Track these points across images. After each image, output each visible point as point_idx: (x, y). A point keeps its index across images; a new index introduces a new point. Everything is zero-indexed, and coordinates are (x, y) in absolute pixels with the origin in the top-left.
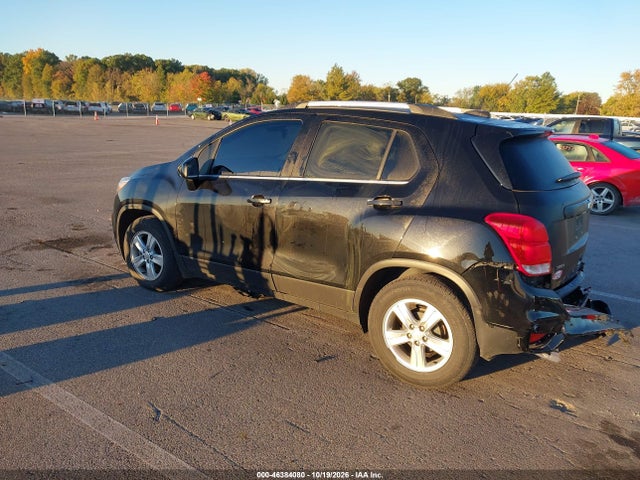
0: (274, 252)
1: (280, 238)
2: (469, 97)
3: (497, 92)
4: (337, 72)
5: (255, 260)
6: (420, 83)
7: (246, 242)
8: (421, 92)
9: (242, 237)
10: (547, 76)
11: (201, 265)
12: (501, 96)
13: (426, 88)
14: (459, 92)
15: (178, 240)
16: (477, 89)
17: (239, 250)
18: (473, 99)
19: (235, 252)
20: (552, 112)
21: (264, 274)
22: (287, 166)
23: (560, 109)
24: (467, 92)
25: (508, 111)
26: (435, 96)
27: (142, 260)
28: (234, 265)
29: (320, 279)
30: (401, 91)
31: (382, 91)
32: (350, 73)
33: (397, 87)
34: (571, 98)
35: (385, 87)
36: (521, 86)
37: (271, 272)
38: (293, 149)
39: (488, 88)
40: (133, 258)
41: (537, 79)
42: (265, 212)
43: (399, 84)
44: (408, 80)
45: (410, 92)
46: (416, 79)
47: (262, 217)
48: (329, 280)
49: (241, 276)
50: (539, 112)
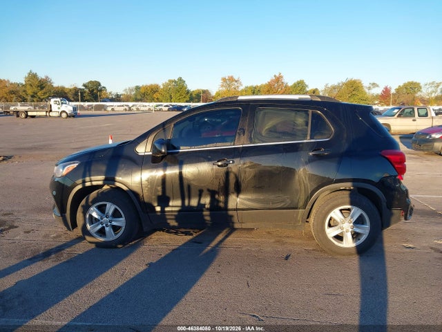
0: (238, 196)
1: (243, 186)
2: (133, 93)
3: (152, 89)
4: (33, 76)
5: (222, 205)
6: (100, 85)
7: (213, 193)
8: (101, 91)
9: (208, 190)
10: (180, 79)
11: (168, 217)
12: (155, 92)
13: (104, 88)
14: (125, 90)
15: (144, 203)
16: (137, 88)
17: (206, 201)
18: (135, 95)
19: (202, 201)
20: (187, 102)
21: (230, 213)
22: (239, 138)
23: (191, 100)
24: (131, 90)
25: (161, 102)
26: (110, 93)
27: (100, 226)
28: (203, 211)
29: (279, 206)
30: (87, 90)
31: (70, 90)
32: (44, 77)
33: (83, 88)
34: (196, 93)
35: (72, 87)
36: (166, 86)
37: (236, 210)
38: (239, 127)
39: (146, 88)
40: (89, 227)
41: (175, 82)
42: (230, 170)
43: (84, 85)
44: (91, 82)
45: (93, 90)
46: (96, 82)
47: (227, 174)
48: (285, 206)
49: (208, 218)
50: (180, 102)
